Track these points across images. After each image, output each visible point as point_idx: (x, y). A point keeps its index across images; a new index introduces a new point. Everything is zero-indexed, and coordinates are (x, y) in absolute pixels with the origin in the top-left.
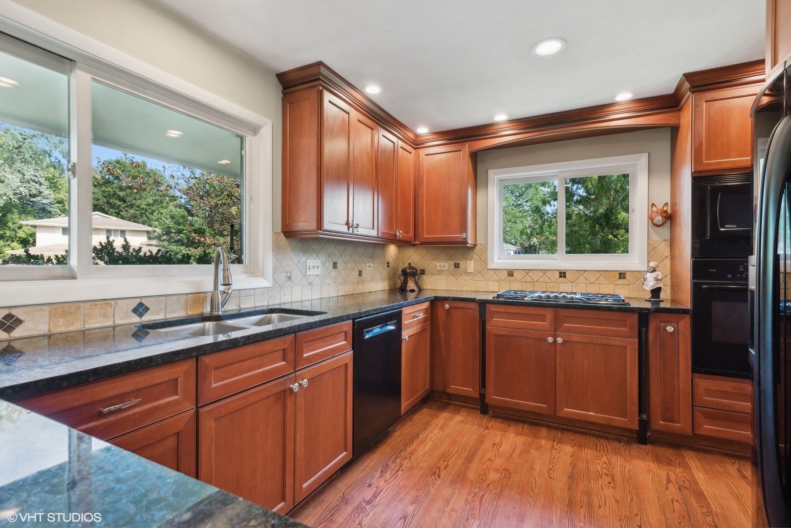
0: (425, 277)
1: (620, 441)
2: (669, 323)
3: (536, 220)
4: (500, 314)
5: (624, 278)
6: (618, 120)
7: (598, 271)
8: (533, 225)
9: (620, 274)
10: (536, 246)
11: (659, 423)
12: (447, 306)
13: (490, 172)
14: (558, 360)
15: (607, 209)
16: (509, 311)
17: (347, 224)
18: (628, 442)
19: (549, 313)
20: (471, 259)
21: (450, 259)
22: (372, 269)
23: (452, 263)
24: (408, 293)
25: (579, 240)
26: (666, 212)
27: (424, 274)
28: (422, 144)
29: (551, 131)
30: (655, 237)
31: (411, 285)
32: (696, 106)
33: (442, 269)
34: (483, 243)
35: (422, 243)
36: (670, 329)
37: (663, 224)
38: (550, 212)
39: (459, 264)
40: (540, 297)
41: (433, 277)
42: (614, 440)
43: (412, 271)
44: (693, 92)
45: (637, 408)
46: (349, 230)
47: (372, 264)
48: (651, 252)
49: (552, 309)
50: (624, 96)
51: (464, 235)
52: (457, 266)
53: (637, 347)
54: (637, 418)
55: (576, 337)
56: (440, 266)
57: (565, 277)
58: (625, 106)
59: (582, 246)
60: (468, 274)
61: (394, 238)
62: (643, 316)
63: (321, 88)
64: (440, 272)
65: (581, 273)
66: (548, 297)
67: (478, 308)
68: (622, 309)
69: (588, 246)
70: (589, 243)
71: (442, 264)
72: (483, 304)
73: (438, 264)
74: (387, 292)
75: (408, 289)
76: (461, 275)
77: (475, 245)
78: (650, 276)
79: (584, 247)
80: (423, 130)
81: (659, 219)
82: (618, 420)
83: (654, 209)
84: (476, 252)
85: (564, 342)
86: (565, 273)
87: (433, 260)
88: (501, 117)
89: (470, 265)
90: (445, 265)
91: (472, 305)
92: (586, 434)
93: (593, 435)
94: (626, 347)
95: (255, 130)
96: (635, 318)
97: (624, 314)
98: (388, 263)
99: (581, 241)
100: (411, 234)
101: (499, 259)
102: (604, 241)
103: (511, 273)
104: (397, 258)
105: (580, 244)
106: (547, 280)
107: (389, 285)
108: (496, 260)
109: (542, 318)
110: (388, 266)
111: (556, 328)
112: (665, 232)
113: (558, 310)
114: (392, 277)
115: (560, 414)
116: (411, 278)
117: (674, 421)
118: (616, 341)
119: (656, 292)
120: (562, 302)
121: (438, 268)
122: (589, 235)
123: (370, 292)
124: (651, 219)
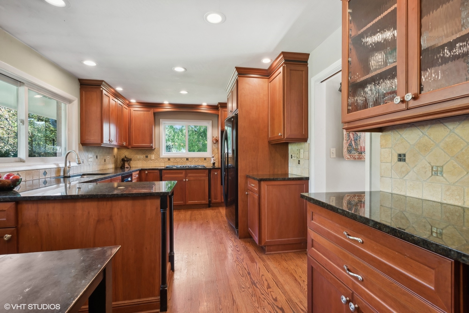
0: (131, 162)
1: (204, 208)
2: (216, 172)
3: (171, 132)
4: (167, 173)
5: (206, 160)
6: (204, 110)
7: (198, 158)
8: (168, 134)
9: (205, 159)
10: (170, 146)
11: (214, 201)
12: (146, 172)
13: (161, 120)
14: (187, 187)
15: (205, 129)
16: (170, 172)
17: (109, 140)
18: (206, 208)
19: (184, 172)
20: (153, 154)
21: (144, 154)
22: (109, 159)
23: (145, 156)
24: (126, 169)
25: (192, 144)
26: (216, 139)
27: (131, 160)
28: (132, 106)
29: (183, 110)
30: (214, 147)
31: (126, 165)
32: (221, 112)
33: (140, 158)
34: (158, 148)
35: (132, 147)
36: (216, 173)
37: (216, 143)
38: (178, 128)
39: (147, 156)
40: (181, 167)
41: (136, 162)
42: (202, 208)
43: (127, 159)
44: (221, 108)
45: (208, 197)
46: (110, 143)
47: (109, 157)
48: (213, 151)
49: (185, 170)
50: (205, 104)
51: (151, 145)
52: (147, 157)
53: (208, 179)
54: (208, 200)
55: (192, 178)
56: (139, 157)
57: (188, 160)
58: (205, 106)
59: (194, 147)
60: (151, 160)
61: (122, 145)
62: (210, 170)
63: (102, 89)
64: (139, 160)
65: (193, 158)
66: (183, 166)
67: (159, 172)
68: (205, 169)
69: (196, 147)
70: (197, 145)
71: (140, 156)
72: (161, 170)
73: (138, 156)
74: (114, 169)
75: (126, 167)
76: (149, 160)
77: (155, 148)
78: (212, 159)
79: (195, 147)
80: (133, 101)
81: (215, 141)
82: (203, 202)
83: (214, 138)
84: (155, 151)
85: (188, 180)
86: (188, 159)
87: (136, 154)
88: (166, 102)
89: (153, 157)
90: (142, 157)
91: (157, 171)
92: (194, 208)
93: (197, 208)
94: (205, 180)
95: (70, 101)
96: (207, 171)
97: (205, 170)
98: (114, 156)
99: (194, 144)
100: (128, 144)
101: (164, 154)
102: (203, 145)
103: (169, 159)
104: (117, 153)
105: (193, 146)
106: (183, 161)
107: (115, 166)
108: (163, 155)
109: (181, 173)
110: (114, 157)
111: (186, 176)
112: (216, 145)
113: (187, 170)
114: (116, 162)
115: (187, 204)
116: (127, 162)
117: (217, 199)
118: (203, 178)
119: (214, 164)
120: (187, 168)
121: (138, 158)
122: (197, 141)
123: (108, 169)
124: (213, 141)
